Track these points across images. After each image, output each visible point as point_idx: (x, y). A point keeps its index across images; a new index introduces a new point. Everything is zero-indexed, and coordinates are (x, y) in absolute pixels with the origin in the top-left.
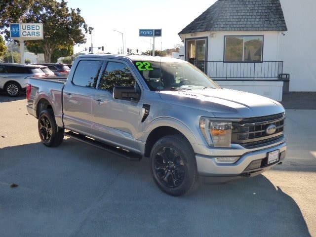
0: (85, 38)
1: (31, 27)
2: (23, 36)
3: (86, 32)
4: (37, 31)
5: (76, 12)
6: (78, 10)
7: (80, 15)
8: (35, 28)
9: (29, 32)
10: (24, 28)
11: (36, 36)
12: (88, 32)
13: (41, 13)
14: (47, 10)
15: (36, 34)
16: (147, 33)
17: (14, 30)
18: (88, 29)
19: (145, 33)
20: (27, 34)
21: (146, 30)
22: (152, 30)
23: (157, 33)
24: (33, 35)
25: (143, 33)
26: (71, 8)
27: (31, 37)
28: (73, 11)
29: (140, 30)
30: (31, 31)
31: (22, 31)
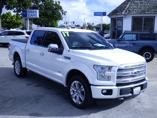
0: (62, 17)
1: (33, 12)
2: (28, 17)
3: (63, 14)
4: (36, 14)
5: (58, 3)
6: (59, 2)
7: (60, 5)
8: (35, 12)
9: (31, 14)
10: (29, 12)
11: (35, 17)
13: (39, 4)
14: (43, 2)
15: (35, 15)
17: (24, 13)
18: (64, 12)
20: (30, 15)
21: (98, 13)
22: (101, 13)
23: (104, 14)
24: (34, 16)
25: (96, 14)
26: (55, 1)
27: (33, 17)
28: (56, 2)
29: (95, 13)
30: (32, 14)
31: (28, 14)
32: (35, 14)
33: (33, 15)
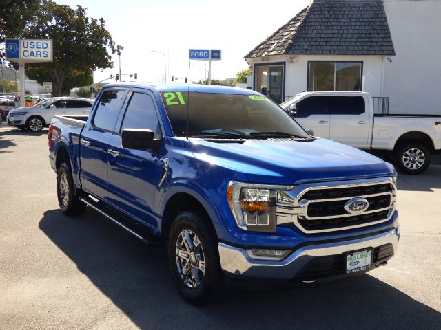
0: (112, 60)
1: (35, 45)
2: (23, 57)
3: (113, 52)
4: (45, 50)
5: (99, 23)
6: (102, 20)
7: (104, 27)
8: (41, 46)
9: (32, 51)
10: (26, 46)
11: (42, 58)
12: (116, 52)
13: (49, 24)
14: (57, 20)
15: (42, 54)
16: (200, 54)
17: (11, 48)
18: (115, 47)
19: (197, 54)
20: (29, 54)
21: (199, 51)
22: (208, 51)
23: (215, 54)
24: (39, 56)
25: (195, 54)
26: (92, 19)
27: (36, 58)
28: (94, 22)
29: (191, 51)
30: (35, 50)
31: (23, 49)
32: (42, 50)
33: (37, 54)
